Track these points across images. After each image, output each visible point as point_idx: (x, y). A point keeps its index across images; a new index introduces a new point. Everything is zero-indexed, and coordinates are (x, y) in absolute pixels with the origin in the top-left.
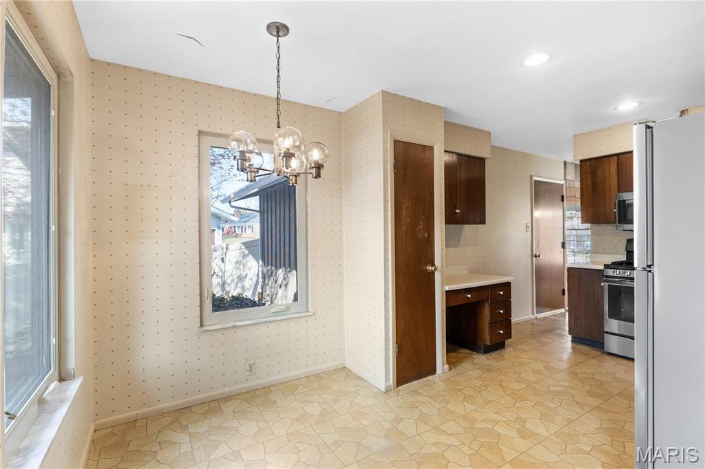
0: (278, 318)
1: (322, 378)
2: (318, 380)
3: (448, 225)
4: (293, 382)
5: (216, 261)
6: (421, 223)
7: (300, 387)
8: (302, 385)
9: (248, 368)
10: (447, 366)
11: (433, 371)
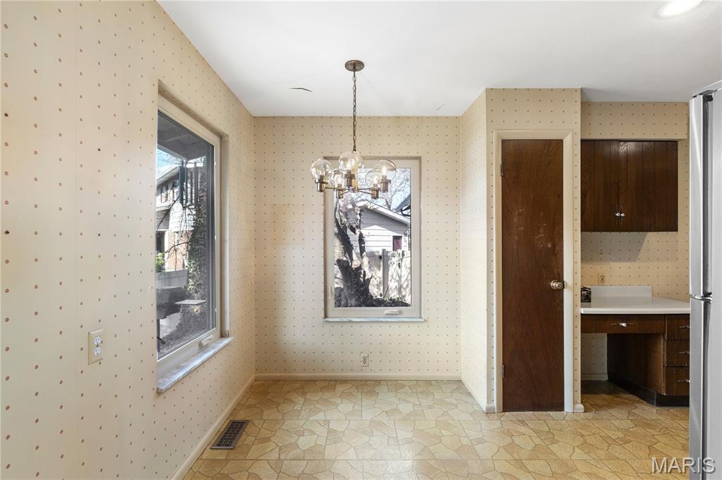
0: (389, 320)
1: (431, 385)
2: (426, 386)
3: (584, 233)
4: (402, 382)
5: (394, 266)
6: (542, 231)
7: (406, 387)
8: (408, 386)
9: (362, 360)
10: (581, 406)
11: (560, 407)
